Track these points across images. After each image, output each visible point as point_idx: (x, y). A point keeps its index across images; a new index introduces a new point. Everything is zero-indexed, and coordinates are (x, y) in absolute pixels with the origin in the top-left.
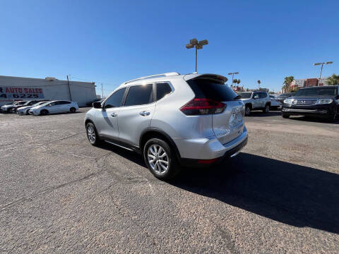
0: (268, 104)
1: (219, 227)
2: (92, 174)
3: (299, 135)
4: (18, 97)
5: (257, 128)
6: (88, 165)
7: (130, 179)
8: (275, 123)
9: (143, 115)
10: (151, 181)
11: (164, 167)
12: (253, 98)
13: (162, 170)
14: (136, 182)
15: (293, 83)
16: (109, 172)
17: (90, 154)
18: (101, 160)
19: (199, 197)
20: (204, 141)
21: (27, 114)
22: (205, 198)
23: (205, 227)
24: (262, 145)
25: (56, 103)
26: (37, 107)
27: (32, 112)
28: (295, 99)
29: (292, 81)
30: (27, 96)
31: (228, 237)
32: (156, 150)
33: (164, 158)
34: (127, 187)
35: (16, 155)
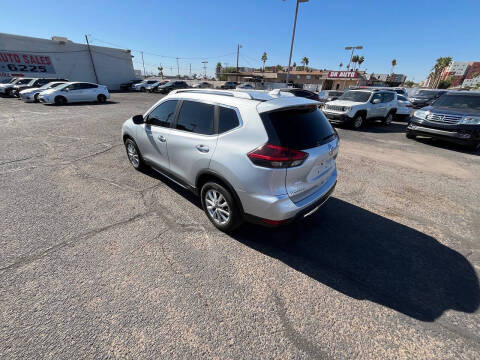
0: (393, 111)
1: (275, 293)
2: (139, 215)
3: (416, 171)
4: (16, 69)
5: (362, 153)
6: (133, 201)
7: (183, 225)
8: (392, 147)
9: (201, 150)
10: (209, 230)
11: (224, 217)
12: (371, 102)
13: (222, 220)
14: (191, 230)
15: (448, 69)
16: (159, 214)
17: (134, 184)
18: (148, 195)
19: (261, 255)
20: (272, 200)
21: (36, 101)
22: (267, 258)
23: (260, 292)
24: (358, 186)
25: (76, 87)
26: (48, 91)
27: (42, 100)
28: (431, 111)
29: (447, 65)
30: (29, 69)
31: (282, 305)
32: (215, 196)
33: (225, 208)
34: (181, 235)
35: (39, 178)
